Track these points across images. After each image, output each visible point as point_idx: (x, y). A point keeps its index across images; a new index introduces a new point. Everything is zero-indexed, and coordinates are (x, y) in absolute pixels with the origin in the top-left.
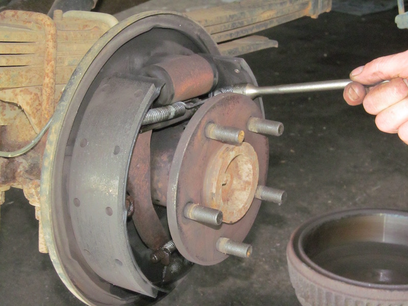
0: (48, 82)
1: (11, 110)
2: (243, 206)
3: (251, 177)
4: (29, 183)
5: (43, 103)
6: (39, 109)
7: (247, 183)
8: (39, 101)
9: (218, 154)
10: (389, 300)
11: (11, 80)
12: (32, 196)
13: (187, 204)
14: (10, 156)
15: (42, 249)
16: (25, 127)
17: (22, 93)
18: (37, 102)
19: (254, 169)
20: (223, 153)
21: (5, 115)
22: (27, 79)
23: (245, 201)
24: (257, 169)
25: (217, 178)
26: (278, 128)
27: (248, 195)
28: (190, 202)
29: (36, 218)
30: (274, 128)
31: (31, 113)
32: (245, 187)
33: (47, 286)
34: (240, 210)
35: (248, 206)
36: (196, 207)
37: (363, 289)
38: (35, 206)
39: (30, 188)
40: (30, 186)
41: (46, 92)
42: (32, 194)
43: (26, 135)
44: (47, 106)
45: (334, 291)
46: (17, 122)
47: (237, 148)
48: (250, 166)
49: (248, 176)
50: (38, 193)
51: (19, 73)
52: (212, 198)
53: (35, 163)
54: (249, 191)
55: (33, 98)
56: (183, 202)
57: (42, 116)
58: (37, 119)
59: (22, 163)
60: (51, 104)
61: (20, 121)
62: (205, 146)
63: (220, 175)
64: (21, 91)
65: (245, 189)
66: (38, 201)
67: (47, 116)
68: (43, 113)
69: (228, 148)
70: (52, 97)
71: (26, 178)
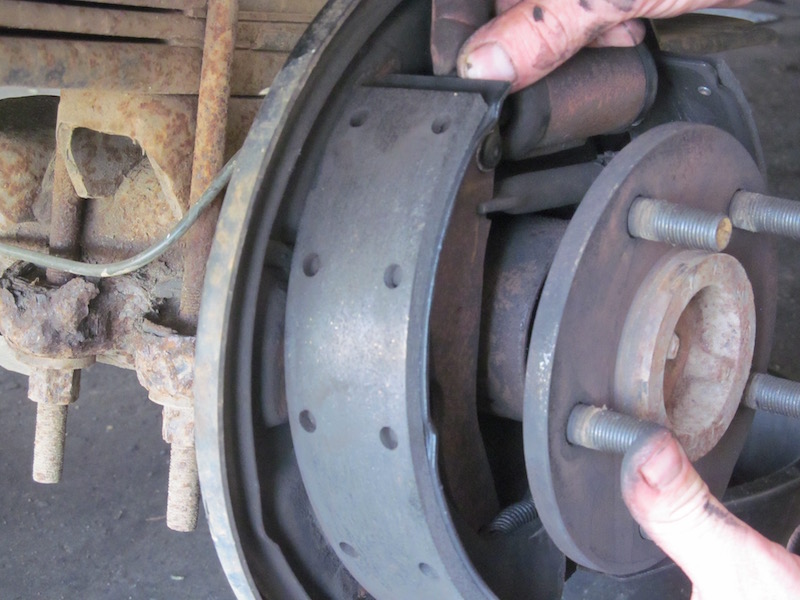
0: (214, 84)
1: (109, 160)
2: (714, 423)
3: (736, 347)
4: (152, 343)
5: (198, 139)
6: (187, 156)
7: (727, 362)
8: (188, 134)
9: (656, 280)
11: (120, 72)
12: (158, 377)
13: (575, 405)
14: (104, 274)
15: (176, 519)
16: (142, 204)
17: (145, 110)
18: (182, 137)
19: (744, 325)
20: (671, 279)
21: (94, 171)
22: (160, 73)
23: (719, 408)
24: (752, 327)
25: (654, 341)
27: (726, 395)
28: (582, 403)
29: (165, 438)
31: (165, 163)
32: (721, 371)
34: (706, 434)
35: (726, 423)
36: (599, 416)
38: (162, 407)
39: (155, 358)
40: (155, 351)
42: (158, 373)
43: (147, 226)
44: (210, 148)
46: (123, 192)
47: (705, 266)
48: (734, 319)
49: (727, 345)
50: (175, 372)
51: (142, 56)
52: (640, 396)
53: (168, 296)
54: (730, 384)
55: (172, 124)
56: (565, 400)
57: (194, 173)
58: (179, 180)
59: (131, 296)
60: (219, 142)
61: (132, 188)
62: (626, 257)
63: (661, 334)
64: (143, 106)
65: (719, 377)
66: (173, 392)
67: (205, 174)
68: (196, 164)
69: (682, 265)
70: (221, 125)
71: (146, 333)
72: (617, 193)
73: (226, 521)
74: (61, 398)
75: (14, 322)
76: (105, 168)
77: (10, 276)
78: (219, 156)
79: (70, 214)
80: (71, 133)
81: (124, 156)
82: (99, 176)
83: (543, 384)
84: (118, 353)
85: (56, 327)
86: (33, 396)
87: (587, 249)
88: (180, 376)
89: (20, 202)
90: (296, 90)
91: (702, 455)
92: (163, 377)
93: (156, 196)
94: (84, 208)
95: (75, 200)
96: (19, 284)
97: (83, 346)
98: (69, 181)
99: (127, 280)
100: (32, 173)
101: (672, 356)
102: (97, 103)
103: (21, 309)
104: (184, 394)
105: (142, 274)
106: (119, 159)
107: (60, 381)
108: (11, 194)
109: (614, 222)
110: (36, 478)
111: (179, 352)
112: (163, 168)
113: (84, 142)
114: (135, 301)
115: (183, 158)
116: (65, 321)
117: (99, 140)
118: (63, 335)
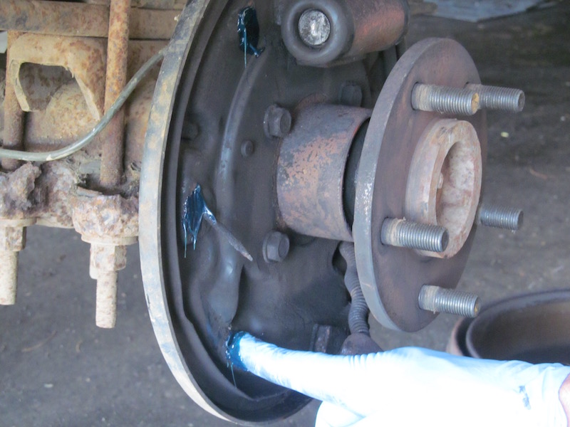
0: (119, 28)
1: (42, 85)
2: (462, 232)
3: (471, 183)
4: (86, 202)
5: (109, 66)
6: (102, 77)
7: (467, 192)
9: (427, 138)
11: (60, 20)
12: (90, 224)
13: (385, 218)
14: (48, 159)
15: (103, 320)
16: (66, 114)
17: (73, 47)
18: (98, 65)
19: (476, 169)
20: (438, 137)
21: (32, 93)
22: (84, 22)
23: (463, 223)
24: (480, 170)
25: (431, 176)
26: (518, 98)
27: (467, 214)
28: (388, 217)
30: (511, 99)
31: (88, 82)
32: (464, 198)
34: (457, 239)
35: (467, 232)
36: (401, 225)
38: (90, 245)
39: (88, 212)
40: (88, 206)
41: (115, 45)
42: (91, 221)
43: (71, 128)
44: (117, 71)
46: (52, 107)
47: (456, 128)
48: (470, 165)
49: (466, 182)
50: (102, 220)
51: (73, 10)
52: (423, 213)
53: (90, 172)
54: (469, 207)
55: (91, 56)
56: (380, 215)
57: (107, 88)
58: (97, 94)
59: (62, 175)
60: (123, 67)
61: (58, 104)
62: (411, 122)
63: (435, 172)
64: (72, 44)
65: (463, 202)
66: (101, 234)
67: (115, 88)
68: (108, 83)
69: (443, 128)
70: (125, 56)
71: (80, 196)
72: (406, 79)
73: (163, 307)
74: (16, 247)
76: (40, 91)
78: (123, 76)
79: (18, 123)
80: (19, 67)
81: (51, 83)
82: (36, 96)
83: (367, 204)
84: (52, 215)
85: (13, 198)
87: (391, 116)
88: (106, 223)
90: (198, 18)
91: (456, 253)
92: (93, 224)
93: (75, 108)
94: (25, 118)
95: (20, 113)
97: (30, 210)
98: (17, 100)
99: (60, 164)
101: (440, 187)
102: (38, 45)
104: (109, 234)
105: (70, 159)
106: (48, 85)
107: (14, 235)
109: (404, 99)
111: (105, 207)
112: (87, 85)
113: (27, 73)
114: (64, 178)
115: (99, 78)
116: (19, 194)
117: (36, 72)
118: (17, 203)
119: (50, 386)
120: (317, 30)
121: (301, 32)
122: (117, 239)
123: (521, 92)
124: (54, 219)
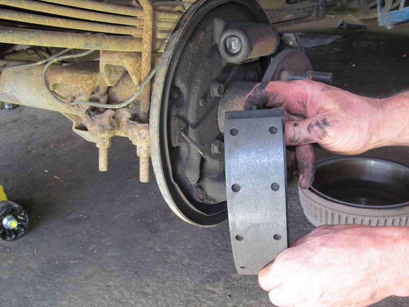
0: (146, 47)
1: (116, 74)
4: (133, 127)
5: (143, 65)
6: (140, 70)
8: (140, 63)
10: (378, 216)
11: (118, 44)
12: (135, 137)
14: (117, 107)
15: (143, 179)
16: (126, 87)
17: (126, 57)
18: (138, 64)
21: (111, 78)
22: (130, 45)
26: (330, 77)
29: (138, 155)
31: (133, 72)
33: (132, 214)
37: (359, 209)
38: (136, 146)
39: (134, 131)
40: (134, 129)
41: (145, 55)
42: (135, 135)
43: (128, 93)
44: (146, 67)
45: (338, 211)
50: (140, 135)
53: (136, 113)
55: (134, 60)
58: (138, 77)
59: (125, 114)
60: (149, 65)
64: (125, 55)
66: (140, 141)
67: (145, 75)
68: (142, 72)
70: (150, 60)
71: (131, 124)
72: (277, 68)
73: (162, 178)
74: (106, 146)
75: (91, 124)
77: (89, 111)
78: (149, 69)
79: (105, 91)
80: (104, 66)
81: (120, 73)
84: (121, 131)
85: (103, 125)
86: (97, 146)
88: (142, 136)
89: (90, 89)
93: (130, 84)
94: (109, 89)
95: (106, 87)
96: (92, 113)
97: (111, 130)
98: (104, 81)
99: (123, 109)
100: (93, 81)
103: (93, 120)
104: (143, 141)
105: (127, 106)
106: (118, 74)
107: (105, 141)
108: (87, 87)
110: (100, 170)
111: (141, 129)
112: (133, 74)
113: (108, 69)
115: (138, 71)
116: (105, 123)
117: (112, 68)
118: (105, 127)
119: (138, 196)
120: (235, 46)
121: (228, 47)
122: (147, 143)
123: (331, 74)
124: (123, 133)
